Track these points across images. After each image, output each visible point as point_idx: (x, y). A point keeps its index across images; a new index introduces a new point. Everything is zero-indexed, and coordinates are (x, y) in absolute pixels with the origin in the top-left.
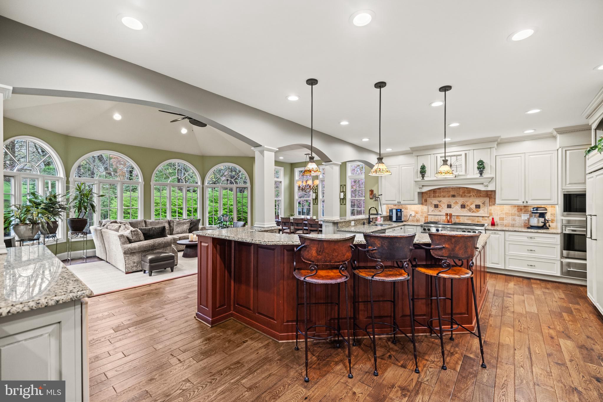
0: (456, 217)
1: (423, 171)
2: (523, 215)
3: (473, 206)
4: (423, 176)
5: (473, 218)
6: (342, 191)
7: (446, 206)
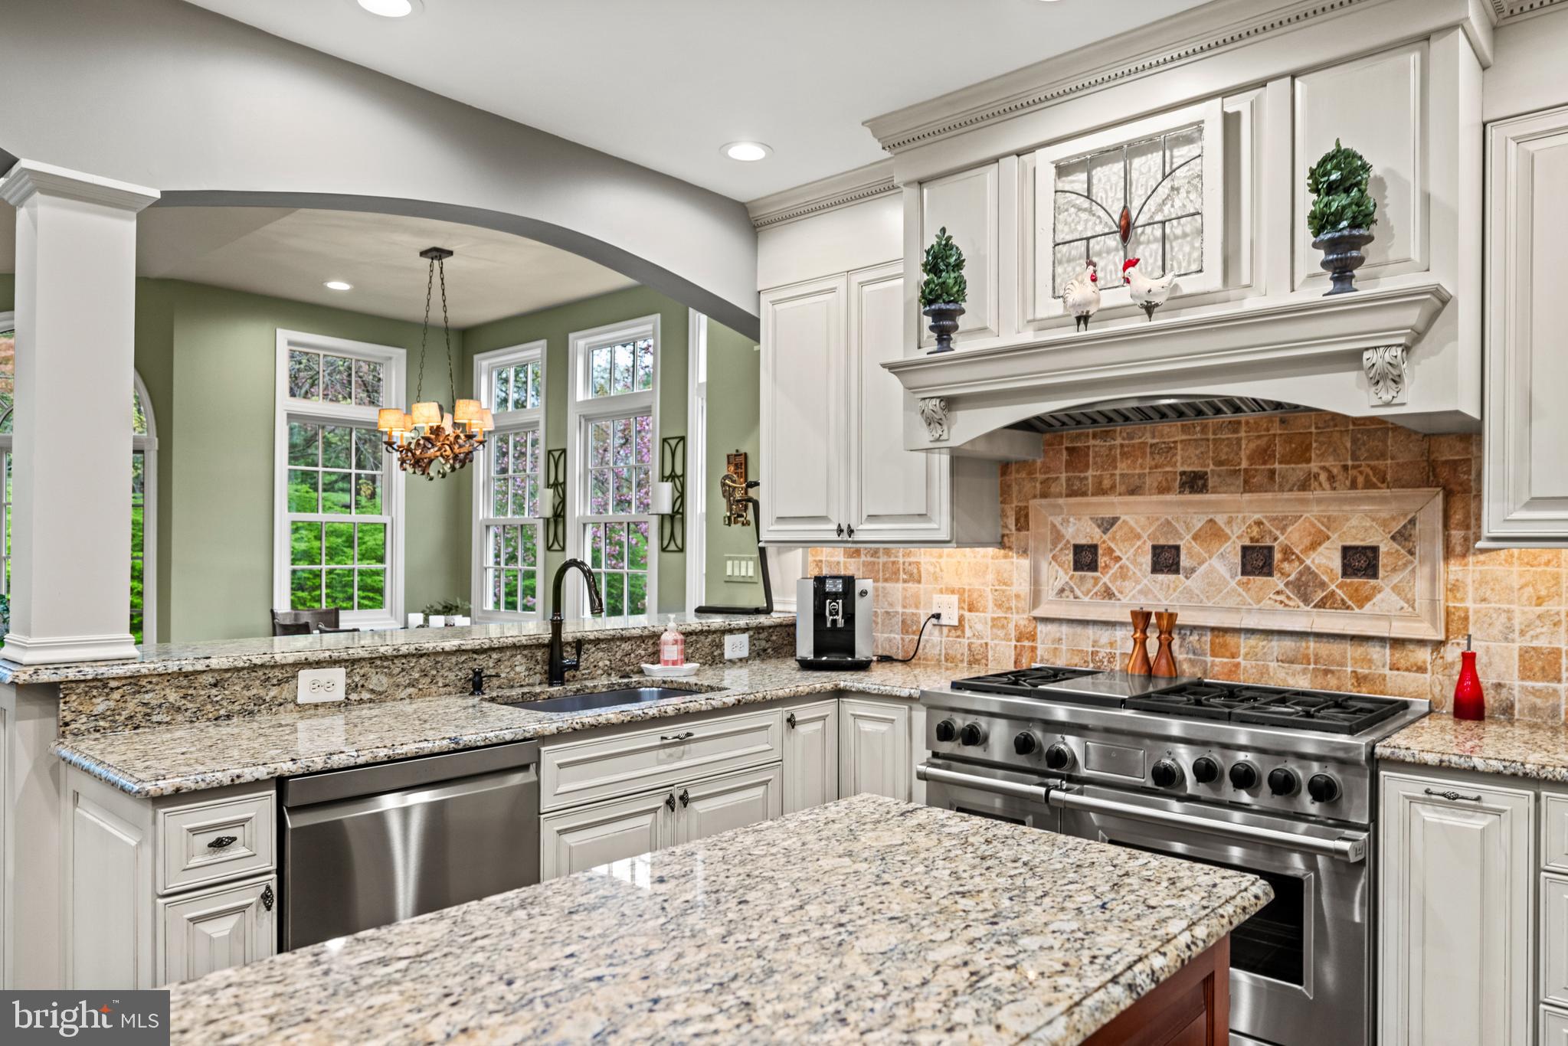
0: (1208, 637)
1: (943, 286)
3: (1327, 560)
4: (942, 327)
6: (667, 472)
7: (1147, 560)
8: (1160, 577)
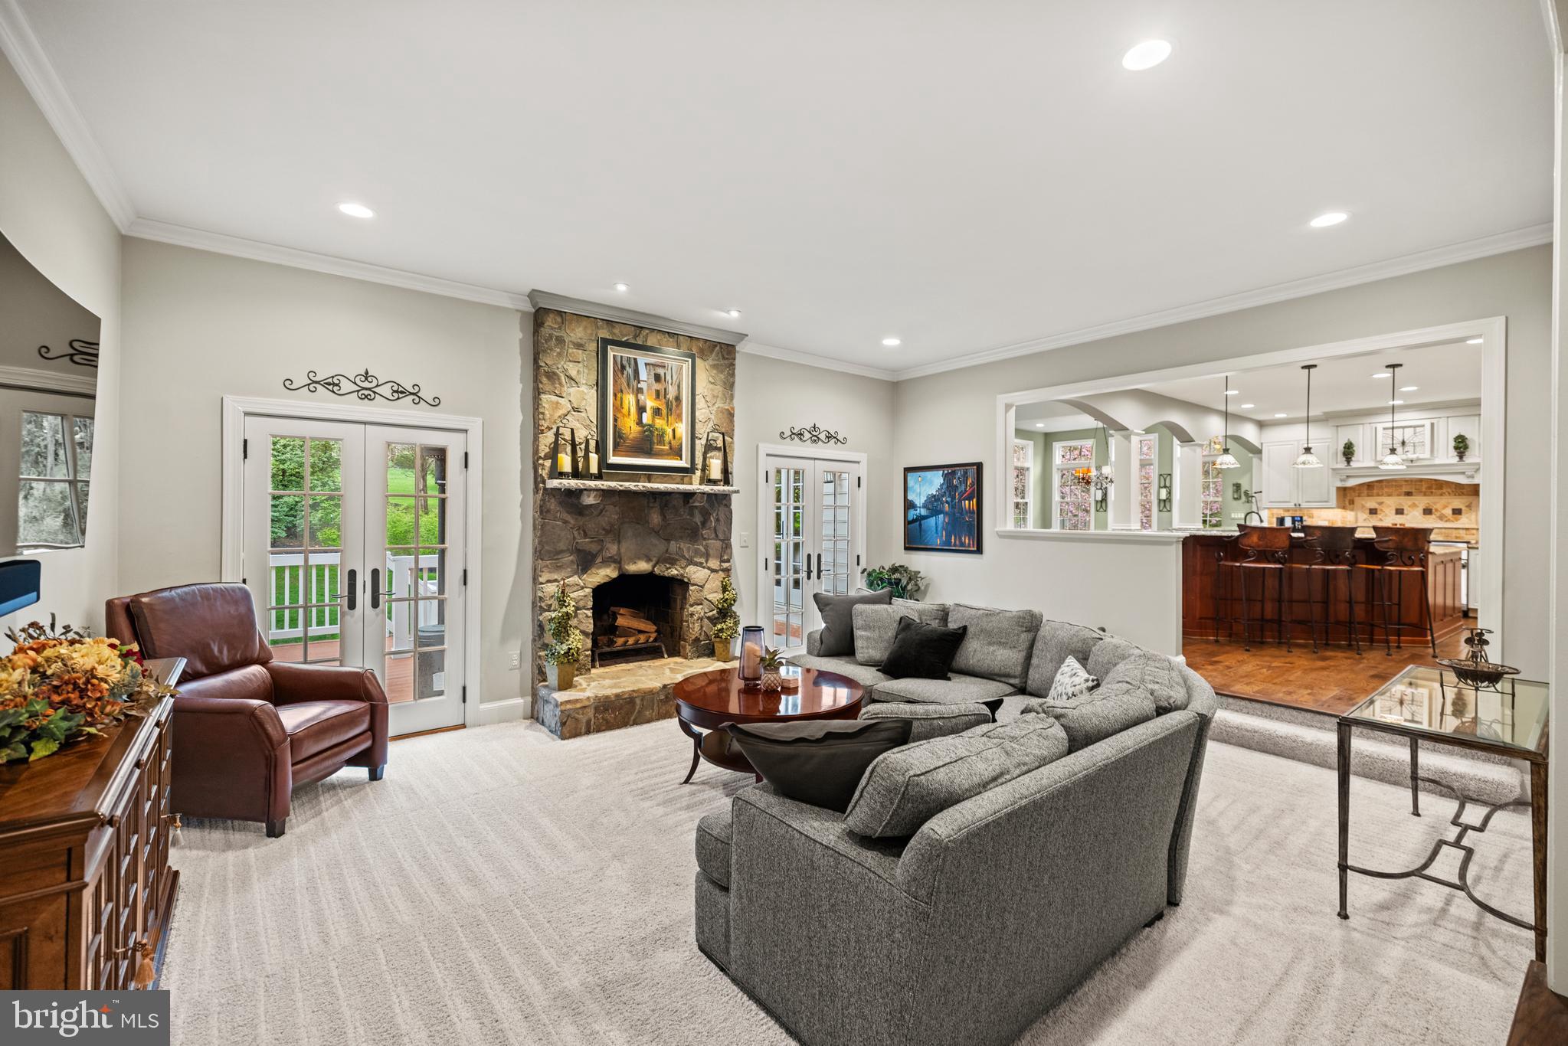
1: (1348, 452)
3: (1448, 512)
4: (1349, 460)
5: (1447, 531)
6: (1162, 485)
7: (1394, 512)
8: (1398, 516)
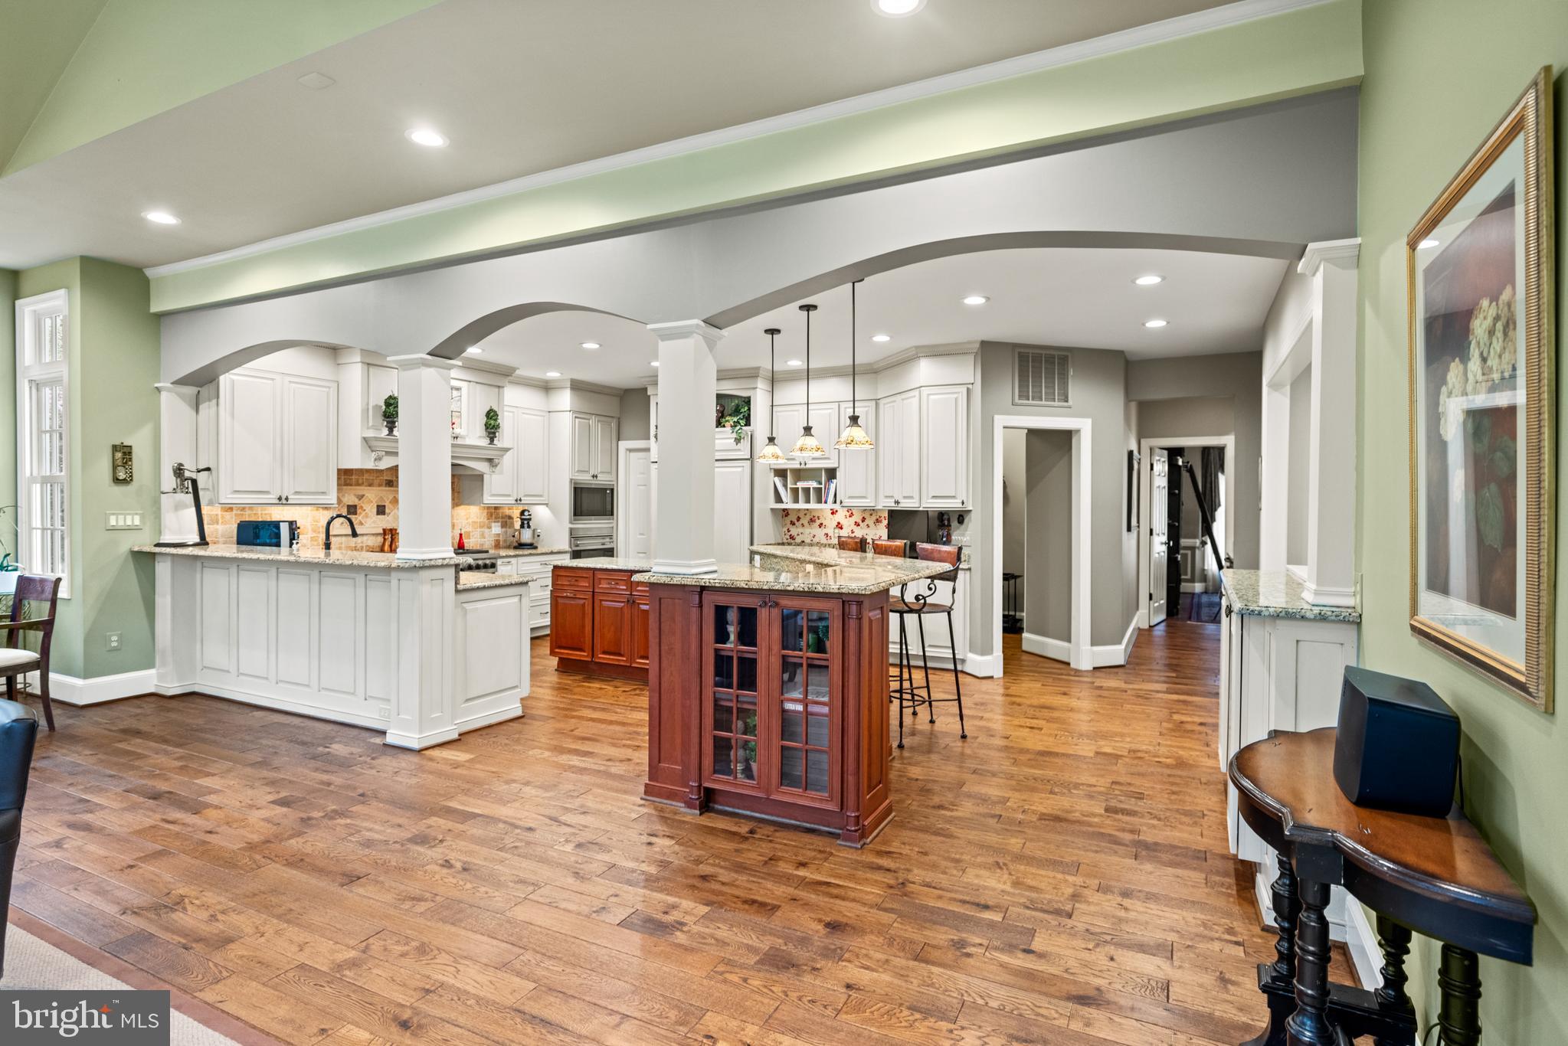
2: (493, 524)
4: (390, 426)
